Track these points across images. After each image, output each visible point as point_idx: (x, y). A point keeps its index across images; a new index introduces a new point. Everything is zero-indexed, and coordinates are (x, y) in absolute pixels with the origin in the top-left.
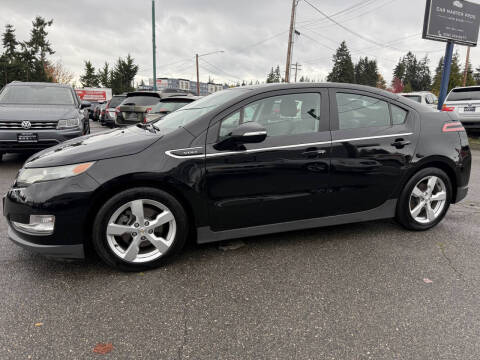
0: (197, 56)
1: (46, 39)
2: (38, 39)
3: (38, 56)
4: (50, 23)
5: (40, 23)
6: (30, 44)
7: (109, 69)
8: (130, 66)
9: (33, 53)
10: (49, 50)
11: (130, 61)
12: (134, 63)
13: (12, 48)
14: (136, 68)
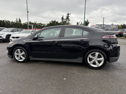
0: (104, 18)
1: (69, 18)
2: (68, 18)
3: (67, 22)
4: (70, 14)
5: (68, 14)
6: (66, 19)
7: (82, 23)
8: (87, 22)
9: (66, 21)
10: (69, 20)
11: (88, 21)
12: (89, 21)
13: (63, 20)
14: (89, 22)
